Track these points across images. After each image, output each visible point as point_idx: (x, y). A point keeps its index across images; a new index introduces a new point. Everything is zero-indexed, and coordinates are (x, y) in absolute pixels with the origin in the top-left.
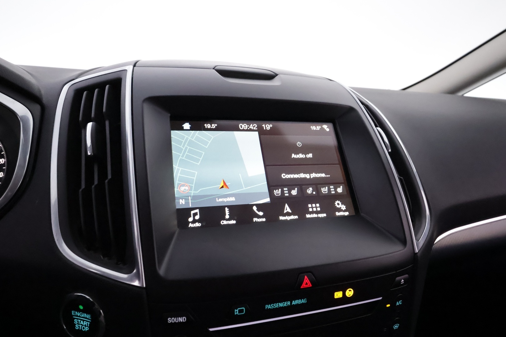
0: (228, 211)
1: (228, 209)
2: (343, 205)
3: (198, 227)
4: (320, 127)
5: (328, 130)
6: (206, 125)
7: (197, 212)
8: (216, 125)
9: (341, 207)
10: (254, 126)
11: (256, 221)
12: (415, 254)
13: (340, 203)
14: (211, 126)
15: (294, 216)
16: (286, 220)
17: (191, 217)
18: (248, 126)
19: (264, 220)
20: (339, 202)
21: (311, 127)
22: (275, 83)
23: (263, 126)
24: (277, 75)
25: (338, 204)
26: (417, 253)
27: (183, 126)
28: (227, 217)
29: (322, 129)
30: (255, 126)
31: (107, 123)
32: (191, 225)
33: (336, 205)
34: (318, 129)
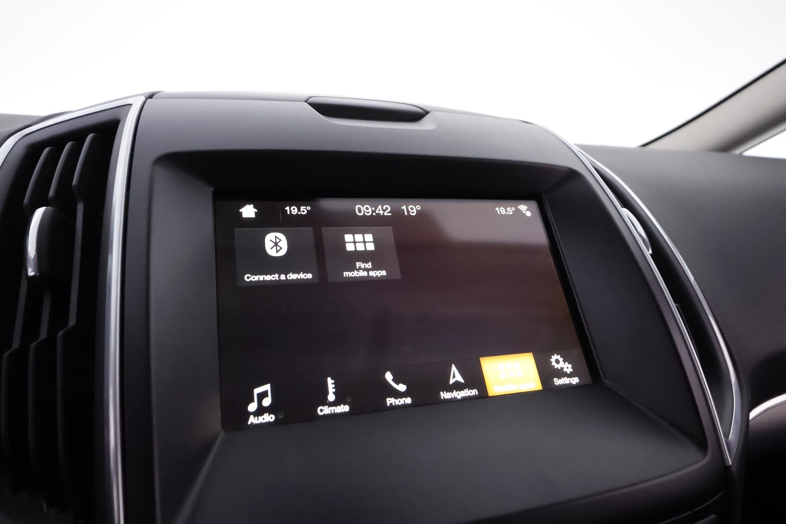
0: (334, 386)
1: (333, 381)
2: (567, 363)
3: (269, 423)
4: (513, 209)
5: (528, 214)
7: (267, 391)
8: (309, 208)
9: (563, 368)
10: (384, 208)
11: (391, 404)
12: (728, 468)
13: (561, 360)
14: (299, 210)
15: (471, 391)
16: (454, 401)
17: (253, 401)
18: (373, 209)
19: (408, 401)
20: (558, 357)
21: (497, 209)
22: (425, 125)
23: (403, 209)
24: (427, 113)
25: (557, 362)
26: (730, 467)
27: (240, 211)
28: (331, 397)
29: (518, 212)
30: (387, 209)
31: (80, 208)
32: (252, 420)
33: (554, 363)
34: (510, 212)
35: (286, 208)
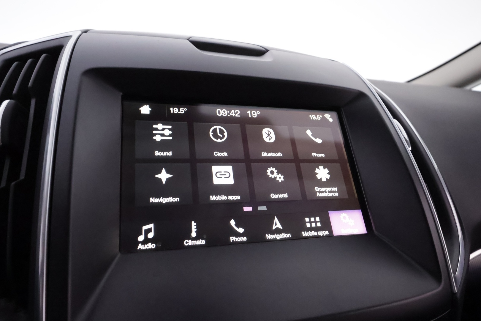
0: (196, 227)
1: (195, 224)
2: (351, 219)
3: (151, 250)
4: (321, 116)
5: (331, 120)
6: (171, 109)
8: (186, 109)
9: (348, 222)
10: (236, 112)
11: (233, 241)
12: (454, 294)
14: (179, 111)
15: (286, 234)
16: (275, 240)
18: (228, 112)
19: (245, 239)
20: (346, 215)
21: (310, 116)
22: (266, 58)
23: (248, 113)
24: (267, 51)
25: (345, 218)
26: (456, 293)
27: (140, 109)
28: (194, 234)
29: (324, 119)
32: (140, 247)
33: (342, 219)
34: (319, 118)
35: (170, 109)
